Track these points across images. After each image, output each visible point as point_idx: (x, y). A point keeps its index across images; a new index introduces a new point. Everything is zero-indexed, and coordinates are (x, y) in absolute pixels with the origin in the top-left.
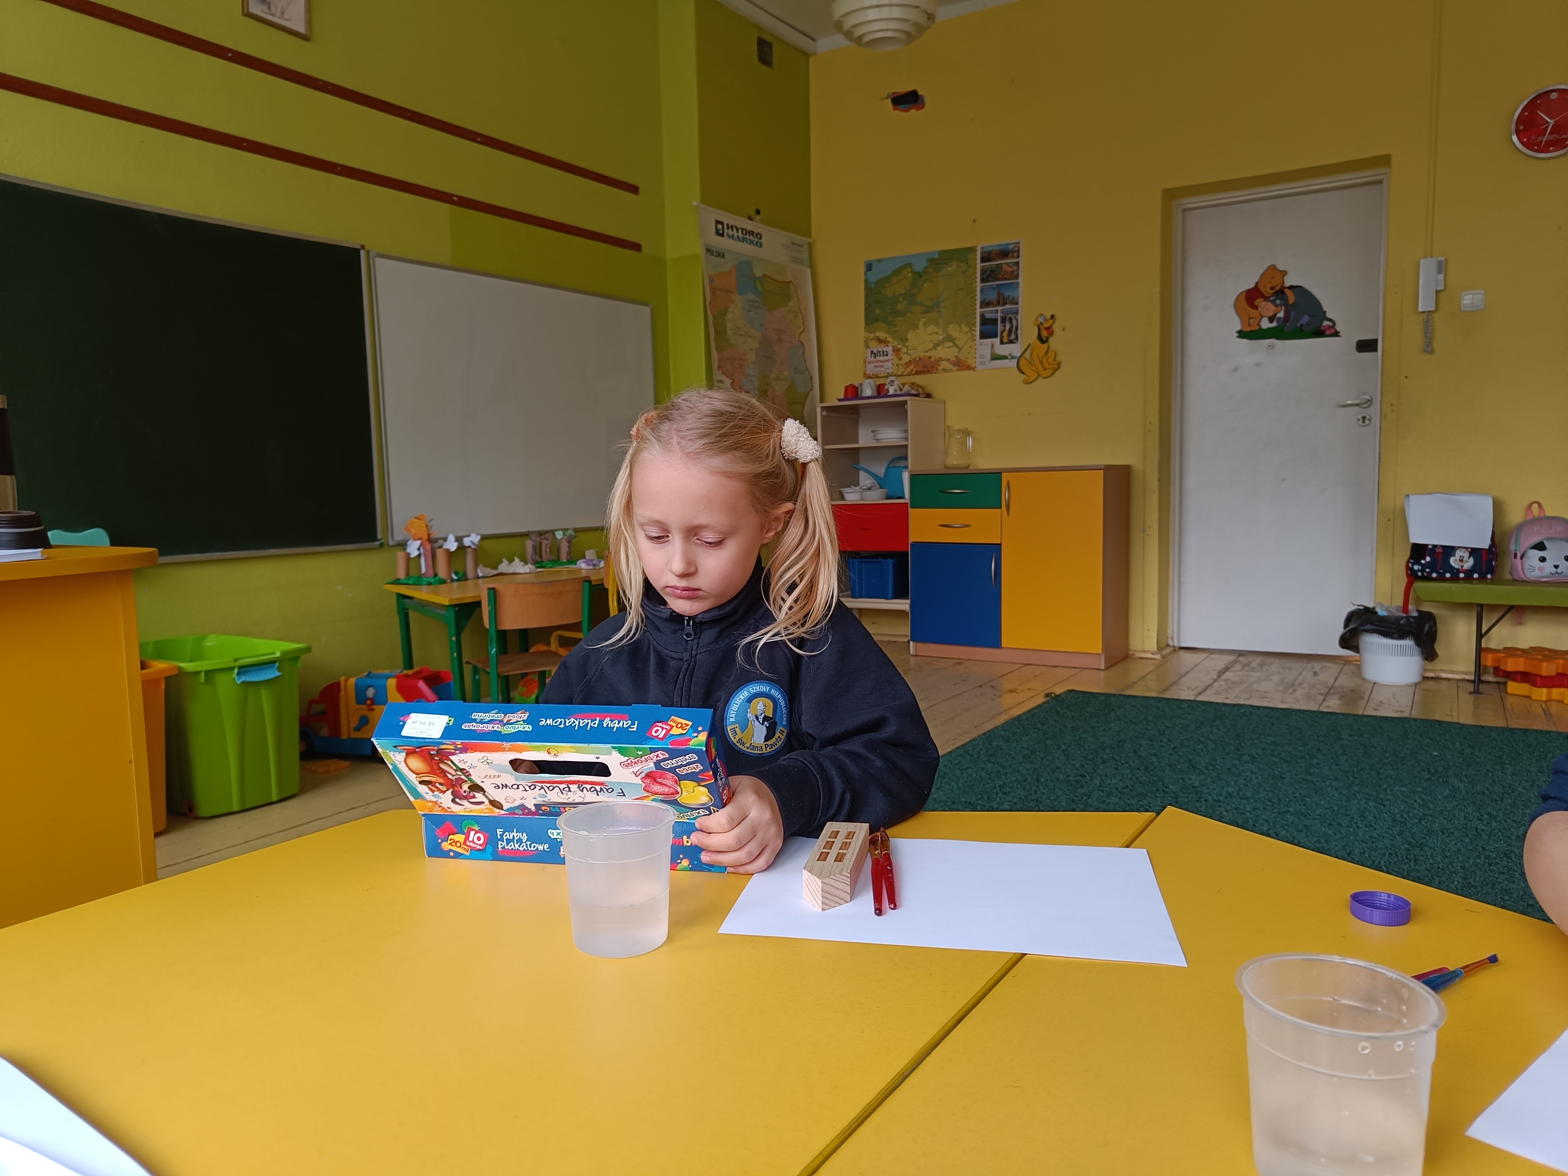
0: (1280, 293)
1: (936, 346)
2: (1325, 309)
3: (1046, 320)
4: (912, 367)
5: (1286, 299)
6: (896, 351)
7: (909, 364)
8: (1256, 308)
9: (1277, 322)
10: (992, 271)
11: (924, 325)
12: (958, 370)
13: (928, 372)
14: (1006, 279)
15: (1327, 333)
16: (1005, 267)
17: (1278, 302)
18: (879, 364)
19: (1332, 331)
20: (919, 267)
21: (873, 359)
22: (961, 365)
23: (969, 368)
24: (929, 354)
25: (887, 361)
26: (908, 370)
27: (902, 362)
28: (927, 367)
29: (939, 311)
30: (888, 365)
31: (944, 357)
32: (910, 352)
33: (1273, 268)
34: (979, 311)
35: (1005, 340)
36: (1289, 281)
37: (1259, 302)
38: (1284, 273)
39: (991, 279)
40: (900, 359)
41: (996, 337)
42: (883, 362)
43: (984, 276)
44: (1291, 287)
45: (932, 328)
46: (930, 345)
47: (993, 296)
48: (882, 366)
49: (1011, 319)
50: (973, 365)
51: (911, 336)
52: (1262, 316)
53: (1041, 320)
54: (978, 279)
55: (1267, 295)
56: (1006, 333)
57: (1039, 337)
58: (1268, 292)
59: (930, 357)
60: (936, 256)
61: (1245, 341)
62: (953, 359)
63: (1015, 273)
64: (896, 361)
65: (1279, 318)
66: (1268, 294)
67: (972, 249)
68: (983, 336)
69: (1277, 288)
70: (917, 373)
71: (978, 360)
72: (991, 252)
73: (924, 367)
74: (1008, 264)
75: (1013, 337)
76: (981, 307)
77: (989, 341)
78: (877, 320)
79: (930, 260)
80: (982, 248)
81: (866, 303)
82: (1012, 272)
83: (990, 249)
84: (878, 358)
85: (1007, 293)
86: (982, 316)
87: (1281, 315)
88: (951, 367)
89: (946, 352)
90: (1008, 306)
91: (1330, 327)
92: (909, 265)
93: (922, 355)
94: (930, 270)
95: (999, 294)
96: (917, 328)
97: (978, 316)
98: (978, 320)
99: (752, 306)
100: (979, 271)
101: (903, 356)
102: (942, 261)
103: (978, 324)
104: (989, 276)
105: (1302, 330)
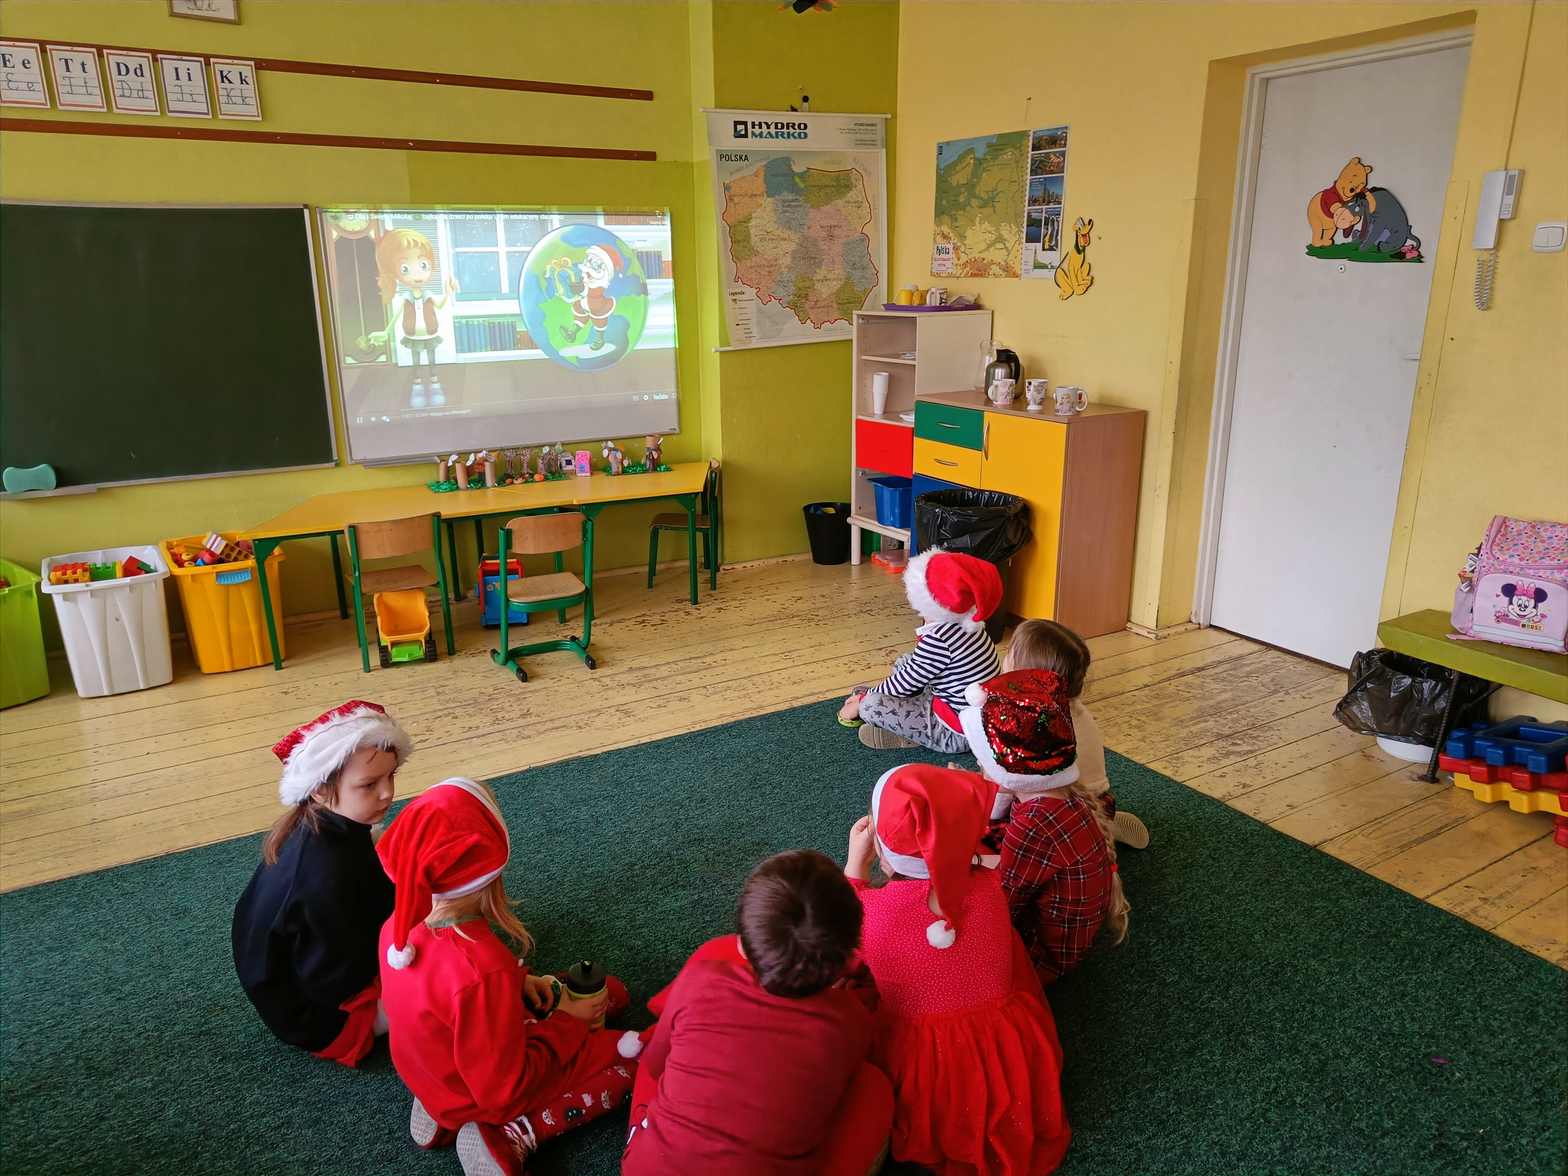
1: (988, 249)
3: (1084, 226)
4: (968, 269)
5: (1366, 206)
6: (956, 249)
7: (965, 265)
8: (1331, 215)
10: (1041, 162)
11: (980, 222)
12: (1006, 277)
13: (981, 275)
14: (1052, 172)
15: (1408, 256)
16: (1052, 156)
17: (1357, 209)
18: (942, 262)
19: (1415, 254)
20: (979, 155)
21: (937, 256)
22: (1009, 271)
23: (1015, 275)
24: (983, 255)
25: (948, 260)
26: (965, 272)
27: (960, 262)
28: (981, 270)
30: (948, 264)
31: (995, 260)
32: (968, 251)
33: (1357, 161)
34: (1027, 208)
35: (1047, 247)
36: (1374, 181)
37: (1336, 208)
38: (1370, 169)
39: (1039, 171)
40: (959, 259)
41: (1040, 241)
42: (945, 260)
43: (1034, 167)
44: (1374, 190)
45: (986, 226)
46: (983, 246)
47: (1039, 193)
48: (944, 265)
49: (1053, 221)
50: (1018, 272)
51: (969, 233)
52: (1337, 228)
53: (1080, 225)
54: (1029, 171)
55: (1345, 199)
56: (1048, 237)
57: (1077, 246)
58: (1347, 195)
59: (984, 259)
60: (995, 141)
61: (1313, 260)
62: (1003, 263)
63: (1061, 165)
64: (955, 261)
66: (1347, 197)
67: (1025, 134)
68: (1029, 240)
69: (1358, 191)
70: (973, 275)
71: (1023, 267)
72: (1041, 138)
73: (978, 270)
74: (1055, 153)
75: (1053, 243)
76: (1029, 205)
77: (1032, 245)
78: (943, 213)
79: (990, 145)
80: (1034, 133)
81: (937, 191)
82: (1059, 163)
83: (1042, 134)
84: (942, 256)
85: (1052, 190)
86: (1029, 216)
87: (1359, 227)
88: (1001, 272)
89: (996, 255)
90: (1051, 206)
91: (1413, 249)
92: (972, 150)
93: (977, 256)
94: (989, 157)
95: (1045, 189)
96: (974, 224)
97: (1026, 214)
98: (1025, 220)
99: (788, 206)
100: (1029, 160)
101: (962, 255)
102: (1000, 147)
103: (1025, 225)
104: (1038, 167)
105: (1379, 250)
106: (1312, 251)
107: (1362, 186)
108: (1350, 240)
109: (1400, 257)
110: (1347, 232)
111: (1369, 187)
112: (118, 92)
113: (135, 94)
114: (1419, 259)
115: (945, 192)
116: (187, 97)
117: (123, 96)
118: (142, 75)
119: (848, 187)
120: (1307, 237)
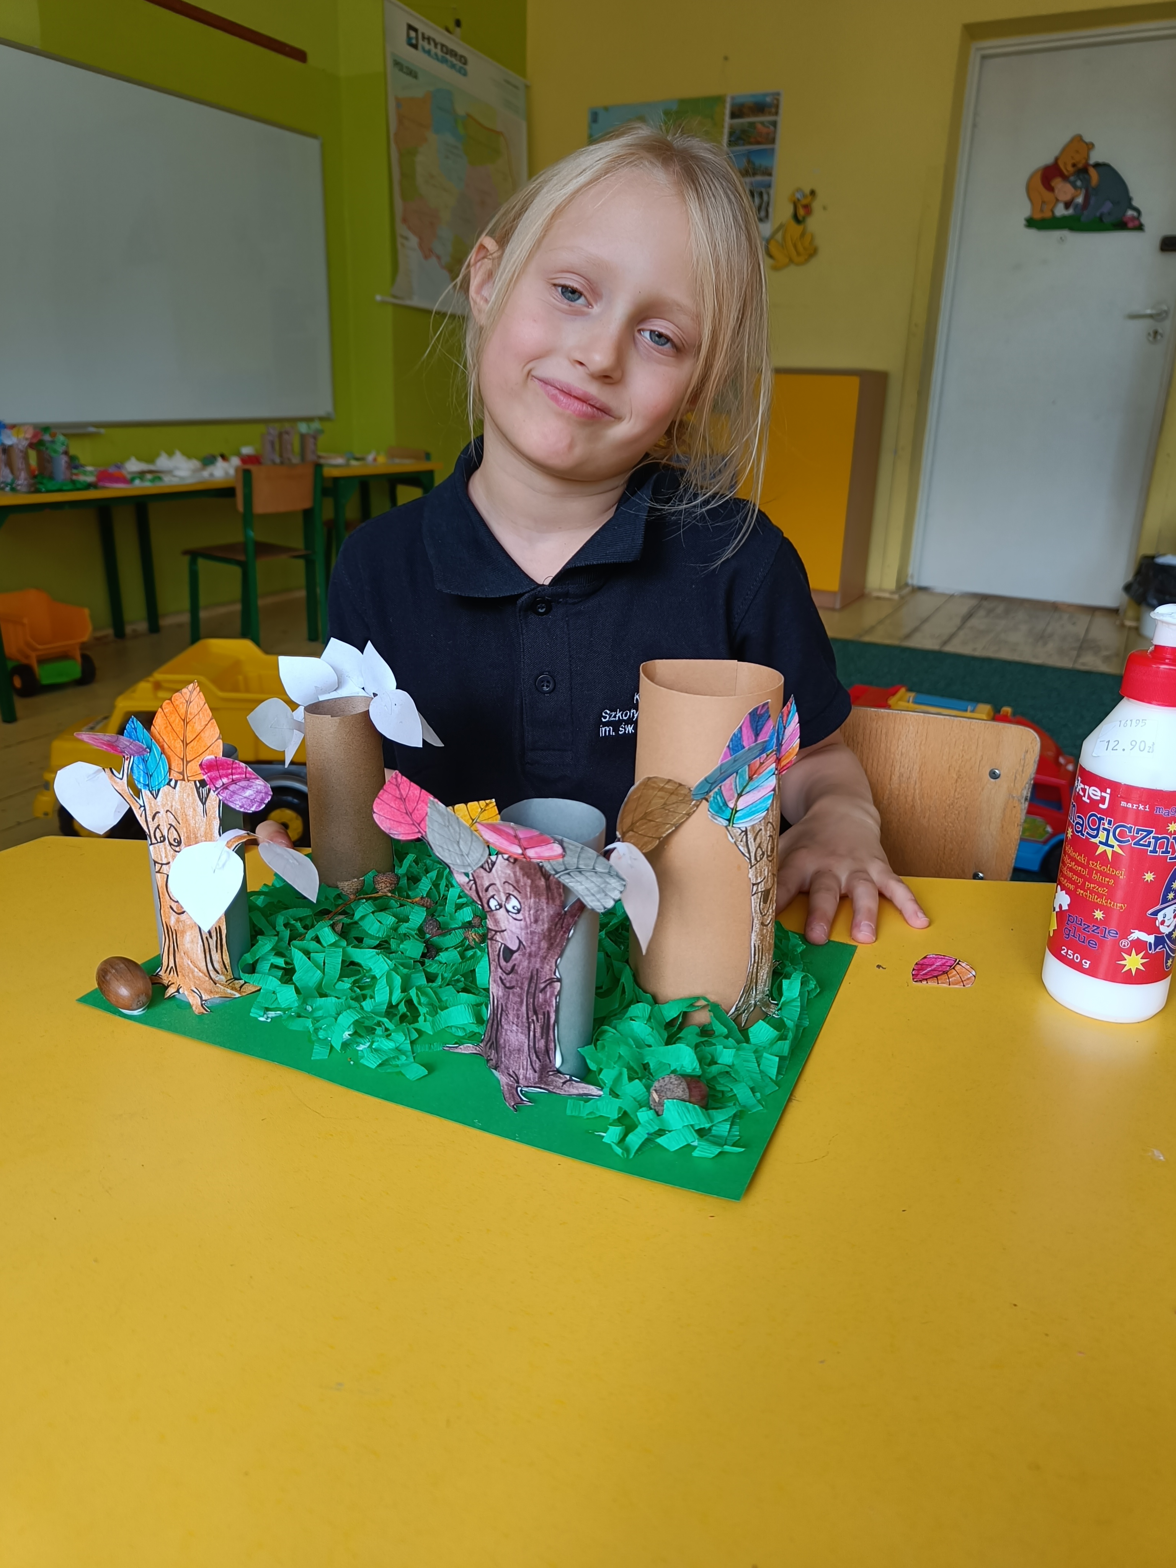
0: (1082, 171)
2: (1132, 194)
3: (805, 196)
5: (1088, 180)
8: (1051, 189)
9: (1075, 209)
10: (743, 131)
14: (759, 143)
15: (1130, 225)
16: (759, 125)
17: (1079, 183)
19: (1137, 223)
33: (1078, 139)
36: (1096, 157)
37: (1057, 182)
38: (1090, 146)
39: (741, 141)
43: (733, 137)
44: (1097, 165)
49: (761, 194)
52: (1057, 200)
53: (798, 195)
54: (726, 142)
55: (1066, 173)
57: (795, 215)
58: (1068, 169)
60: (678, 106)
61: (1033, 233)
63: (772, 135)
65: (1077, 205)
66: (1067, 171)
67: (719, 100)
69: (1080, 166)
72: (743, 105)
74: (762, 122)
75: (763, 214)
80: (734, 99)
82: (769, 133)
83: (743, 100)
85: (761, 161)
87: (1080, 200)
90: (758, 178)
91: (1133, 219)
95: (750, 161)
99: (450, 151)
100: (726, 130)
104: (738, 138)
105: (1101, 220)
106: (1031, 223)
107: (1084, 161)
108: (1070, 211)
109: (1121, 225)
110: (1067, 205)
111: (1092, 161)
114: (1140, 228)
119: (497, 152)
120: (1025, 210)
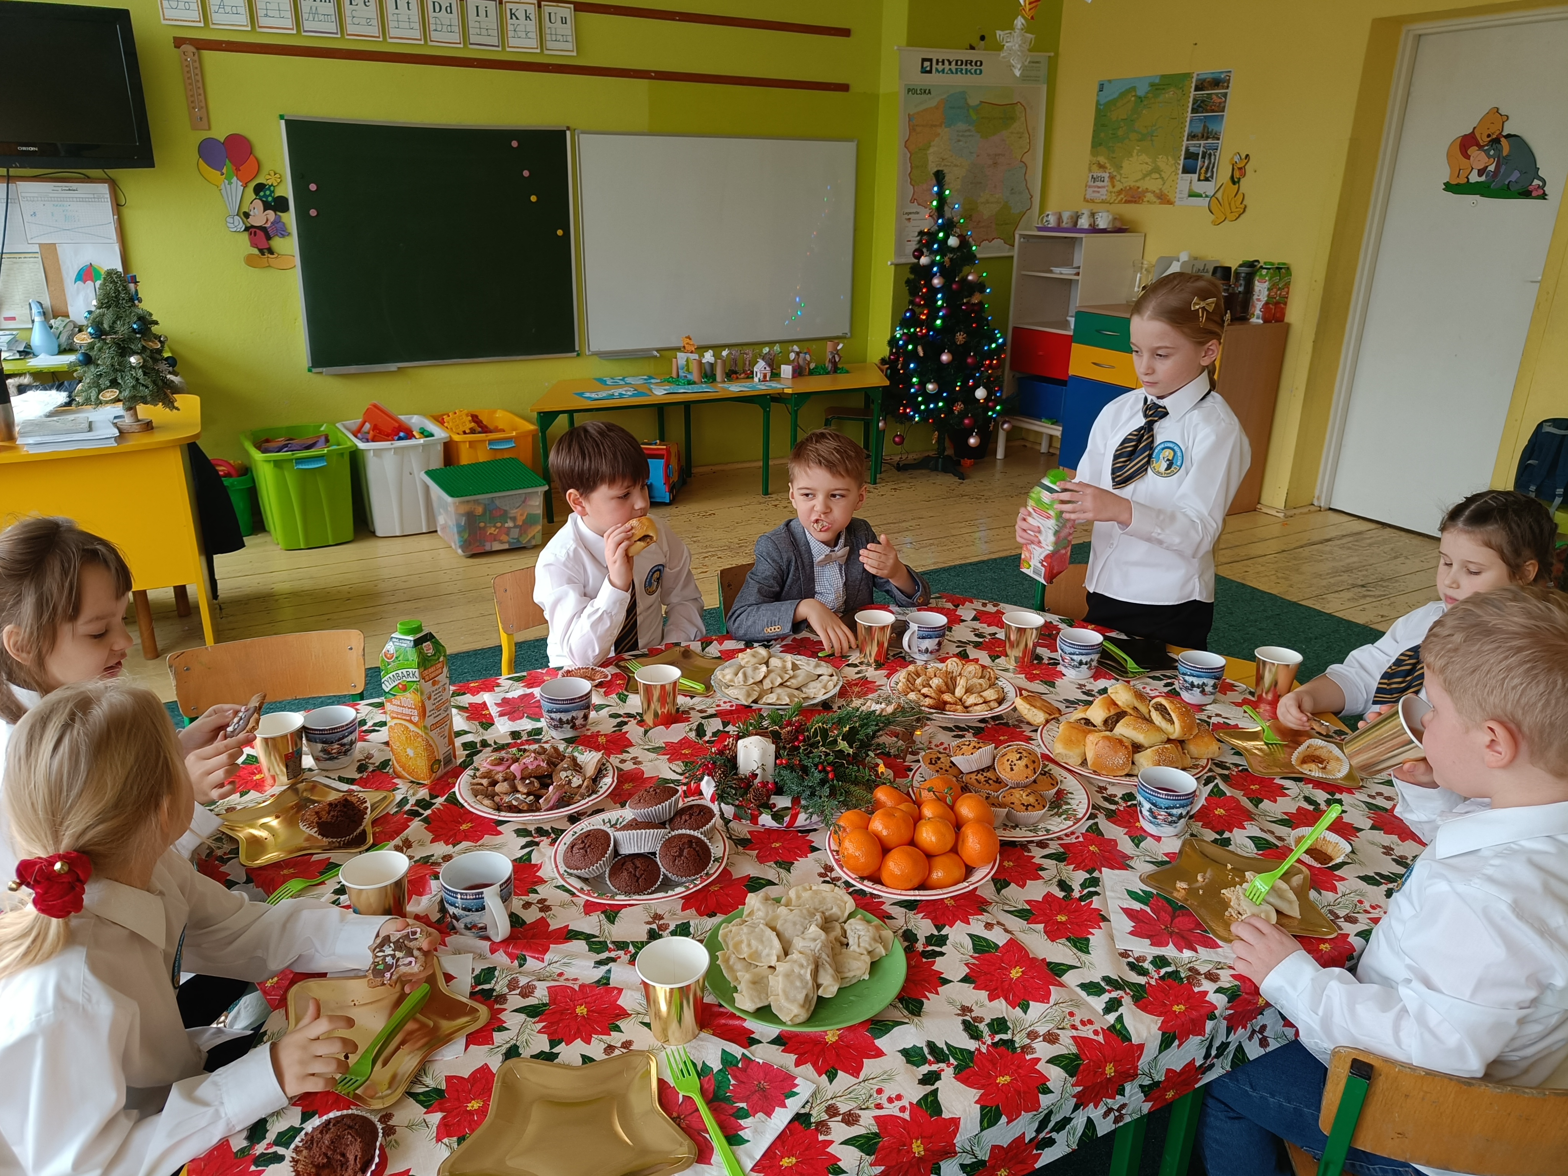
1: (1143, 178)
3: (1241, 160)
4: (1122, 196)
5: (1500, 151)
6: (1112, 178)
7: (1120, 192)
8: (1468, 157)
10: (1203, 101)
11: (1137, 154)
12: (1160, 203)
13: (1135, 202)
14: (1213, 111)
15: (1535, 194)
16: (1214, 96)
17: (1492, 152)
18: (1096, 189)
19: (1541, 192)
20: (1141, 92)
21: (1092, 184)
22: (1164, 199)
23: (1170, 203)
24: (1138, 184)
25: (1104, 187)
26: (1119, 198)
27: (1116, 189)
28: (1134, 196)
29: (1152, 140)
30: (1103, 191)
31: (1150, 188)
32: (1123, 180)
33: (1496, 111)
34: (1185, 143)
35: (1202, 178)
36: (1509, 128)
37: (1473, 151)
38: (1506, 118)
39: (1201, 109)
40: (1114, 187)
41: (1195, 173)
42: (1099, 187)
43: (1195, 106)
44: (1508, 136)
45: (1143, 157)
46: (1140, 176)
47: (1199, 129)
48: (1099, 192)
49: (1210, 155)
50: (1172, 200)
51: (1125, 164)
52: (1472, 168)
53: (1236, 159)
54: (1190, 110)
55: (1481, 142)
56: (1204, 169)
57: (1232, 177)
58: (1483, 139)
59: (1138, 188)
60: (1157, 81)
61: (1449, 195)
62: (1158, 191)
63: (1222, 105)
64: (1111, 189)
66: (1483, 141)
67: (1188, 76)
68: (1186, 171)
69: (1494, 136)
70: (1127, 202)
71: (1178, 195)
72: (1204, 80)
73: (1133, 197)
74: (1217, 94)
75: (1209, 174)
76: (1188, 140)
77: (1188, 176)
78: (1100, 144)
79: (1152, 85)
80: (1198, 75)
81: (1095, 125)
82: (1220, 103)
83: (1205, 76)
84: (1097, 184)
85: (1212, 127)
86: (1187, 150)
87: (1492, 168)
88: (1155, 199)
89: (1152, 184)
90: (1210, 141)
91: (1538, 188)
92: (1134, 89)
93: (1132, 184)
94: (1150, 95)
95: (1205, 126)
96: (1132, 156)
97: (1184, 149)
98: (1183, 153)
99: (962, 136)
100: (1191, 100)
101: (1117, 183)
102: (1162, 87)
103: (1182, 158)
104: (1199, 106)
105: (1508, 188)
107: (1498, 132)
112: (432, 27)
113: (445, 29)
115: (1103, 125)
116: (484, 32)
117: (436, 30)
118: (451, 13)
119: (1013, 119)
